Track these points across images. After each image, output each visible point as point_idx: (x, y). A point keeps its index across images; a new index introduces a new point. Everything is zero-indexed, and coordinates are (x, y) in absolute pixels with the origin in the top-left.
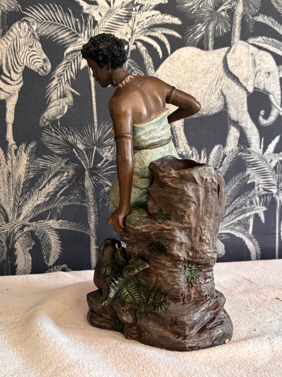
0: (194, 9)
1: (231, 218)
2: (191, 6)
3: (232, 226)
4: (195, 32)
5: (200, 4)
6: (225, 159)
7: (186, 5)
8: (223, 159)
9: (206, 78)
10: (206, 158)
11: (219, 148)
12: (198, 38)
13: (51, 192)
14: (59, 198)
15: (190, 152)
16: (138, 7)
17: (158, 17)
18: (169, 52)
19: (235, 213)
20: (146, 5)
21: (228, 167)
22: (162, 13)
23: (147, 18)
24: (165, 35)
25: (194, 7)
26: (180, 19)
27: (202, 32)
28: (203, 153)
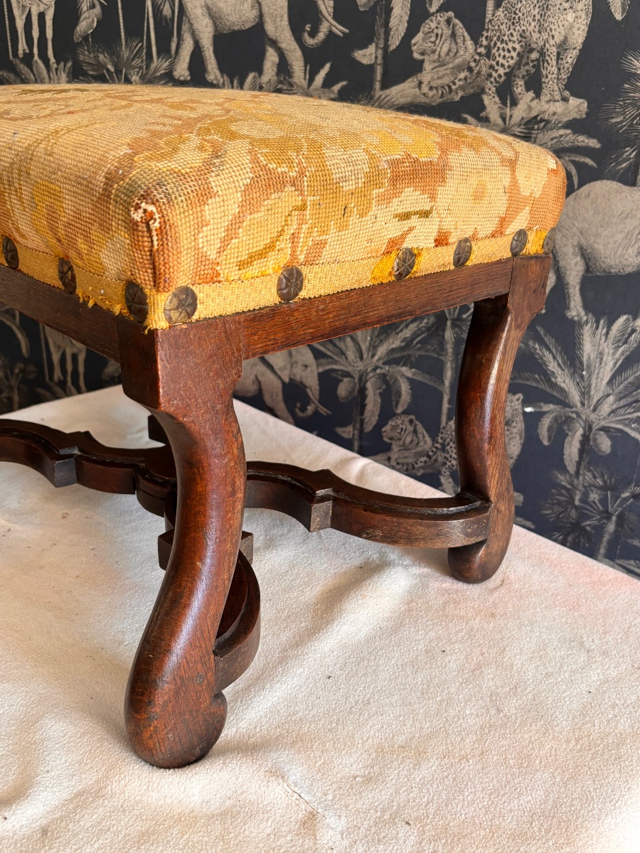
0: (625, 125)
1: (628, 411)
2: (621, 122)
3: (627, 422)
4: (619, 159)
5: (634, 119)
6: (633, 336)
7: (614, 120)
8: (630, 335)
9: (624, 223)
10: (605, 330)
11: (628, 319)
12: (622, 168)
13: (408, 337)
14: (415, 346)
15: (585, 318)
16: (543, 124)
17: (567, 139)
18: (576, 186)
19: (634, 407)
20: (553, 121)
21: (635, 345)
22: (575, 132)
23: (552, 139)
24: (574, 162)
25: (624, 124)
26: (599, 141)
27: (630, 159)
28: (602, 322)
